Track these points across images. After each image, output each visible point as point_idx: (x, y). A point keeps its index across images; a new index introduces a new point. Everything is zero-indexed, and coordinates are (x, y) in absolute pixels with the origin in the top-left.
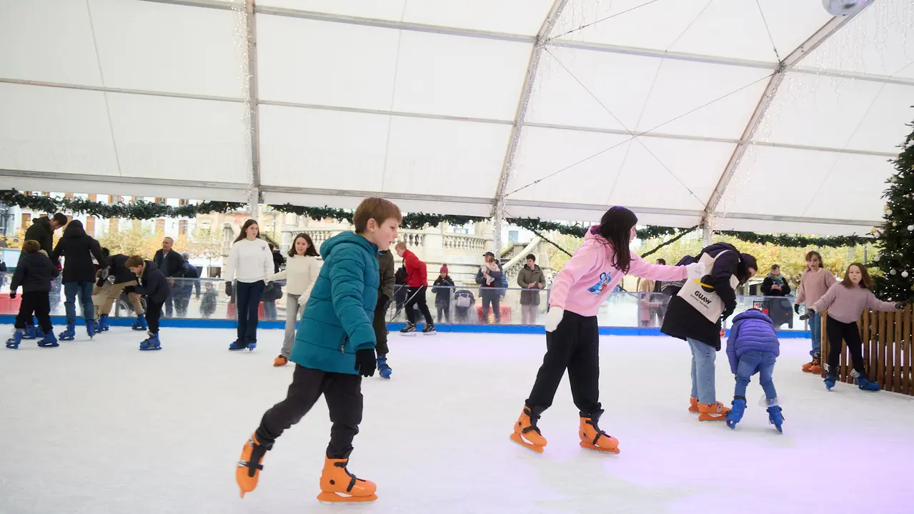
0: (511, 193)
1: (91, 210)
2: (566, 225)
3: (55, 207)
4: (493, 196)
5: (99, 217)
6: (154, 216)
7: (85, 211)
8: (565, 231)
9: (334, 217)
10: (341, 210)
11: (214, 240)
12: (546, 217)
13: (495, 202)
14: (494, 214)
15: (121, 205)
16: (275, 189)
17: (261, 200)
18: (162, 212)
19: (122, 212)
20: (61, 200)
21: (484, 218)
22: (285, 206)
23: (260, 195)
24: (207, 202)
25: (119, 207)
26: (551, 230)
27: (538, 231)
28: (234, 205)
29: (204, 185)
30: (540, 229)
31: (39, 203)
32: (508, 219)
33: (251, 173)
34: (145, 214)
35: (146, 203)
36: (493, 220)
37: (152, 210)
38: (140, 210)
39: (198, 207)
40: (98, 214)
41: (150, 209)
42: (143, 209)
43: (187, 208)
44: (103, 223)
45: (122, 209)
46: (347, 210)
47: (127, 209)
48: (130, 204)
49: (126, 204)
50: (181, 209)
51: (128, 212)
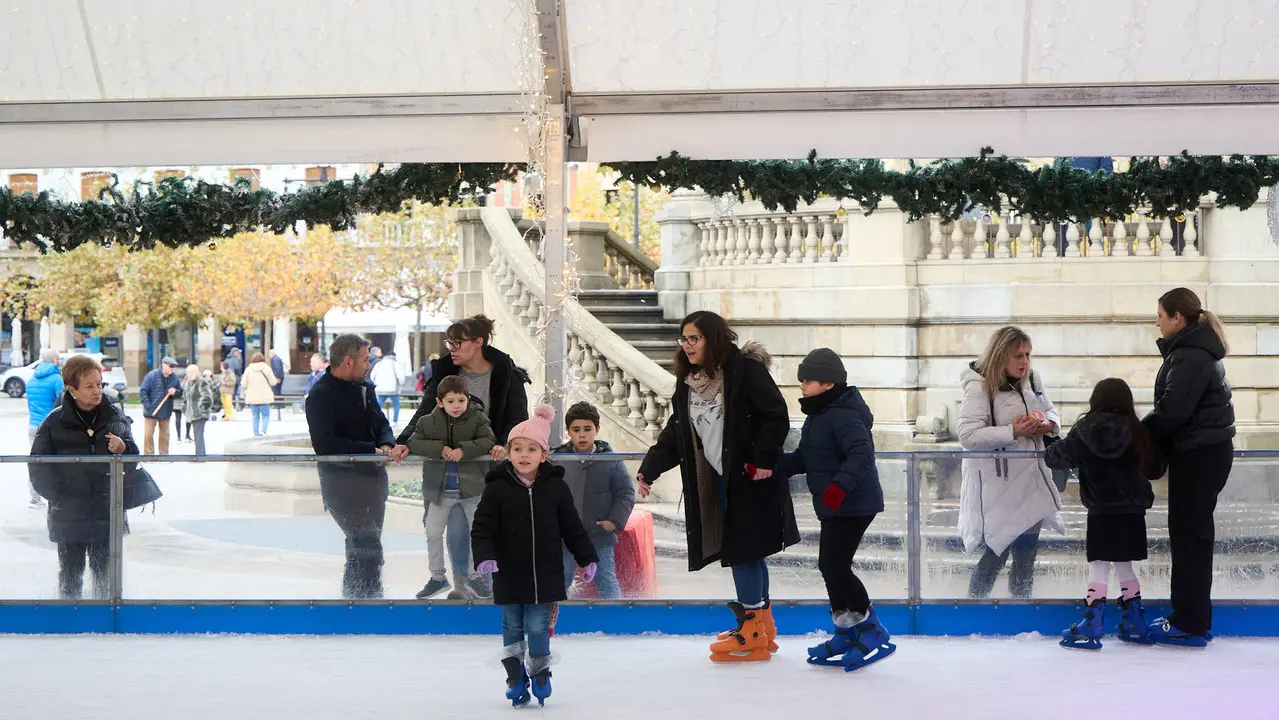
1: (18, 224)
5: (43, 248)
6: (217, 233)
9: (846, 192)
10: (872, 165)
11: (427, 234)
15: (109, 201)
16: (622, 104)
17: (574, 148)
18: (241, 216)
22: (660, 163)
23: (571, 130)
24: (391, 168)
25: (105, 209)
28: (485, 174)
29: (378, 107)
33: (537, 55)
34: (189, 225)
35: (190, 186)
37: (211, 212)
38: (172, 212)
39: (361, 188)
40: (39, 236)
41: (203, 209)
42: (180, 211)
43: (326, 195)
44: (56, 269)
45: (113, 215)
46: (893, 165)
47: (129, 213)
48: (138, 195)
49: (127, 197)
50: (304, 201)
51: (134, 226)
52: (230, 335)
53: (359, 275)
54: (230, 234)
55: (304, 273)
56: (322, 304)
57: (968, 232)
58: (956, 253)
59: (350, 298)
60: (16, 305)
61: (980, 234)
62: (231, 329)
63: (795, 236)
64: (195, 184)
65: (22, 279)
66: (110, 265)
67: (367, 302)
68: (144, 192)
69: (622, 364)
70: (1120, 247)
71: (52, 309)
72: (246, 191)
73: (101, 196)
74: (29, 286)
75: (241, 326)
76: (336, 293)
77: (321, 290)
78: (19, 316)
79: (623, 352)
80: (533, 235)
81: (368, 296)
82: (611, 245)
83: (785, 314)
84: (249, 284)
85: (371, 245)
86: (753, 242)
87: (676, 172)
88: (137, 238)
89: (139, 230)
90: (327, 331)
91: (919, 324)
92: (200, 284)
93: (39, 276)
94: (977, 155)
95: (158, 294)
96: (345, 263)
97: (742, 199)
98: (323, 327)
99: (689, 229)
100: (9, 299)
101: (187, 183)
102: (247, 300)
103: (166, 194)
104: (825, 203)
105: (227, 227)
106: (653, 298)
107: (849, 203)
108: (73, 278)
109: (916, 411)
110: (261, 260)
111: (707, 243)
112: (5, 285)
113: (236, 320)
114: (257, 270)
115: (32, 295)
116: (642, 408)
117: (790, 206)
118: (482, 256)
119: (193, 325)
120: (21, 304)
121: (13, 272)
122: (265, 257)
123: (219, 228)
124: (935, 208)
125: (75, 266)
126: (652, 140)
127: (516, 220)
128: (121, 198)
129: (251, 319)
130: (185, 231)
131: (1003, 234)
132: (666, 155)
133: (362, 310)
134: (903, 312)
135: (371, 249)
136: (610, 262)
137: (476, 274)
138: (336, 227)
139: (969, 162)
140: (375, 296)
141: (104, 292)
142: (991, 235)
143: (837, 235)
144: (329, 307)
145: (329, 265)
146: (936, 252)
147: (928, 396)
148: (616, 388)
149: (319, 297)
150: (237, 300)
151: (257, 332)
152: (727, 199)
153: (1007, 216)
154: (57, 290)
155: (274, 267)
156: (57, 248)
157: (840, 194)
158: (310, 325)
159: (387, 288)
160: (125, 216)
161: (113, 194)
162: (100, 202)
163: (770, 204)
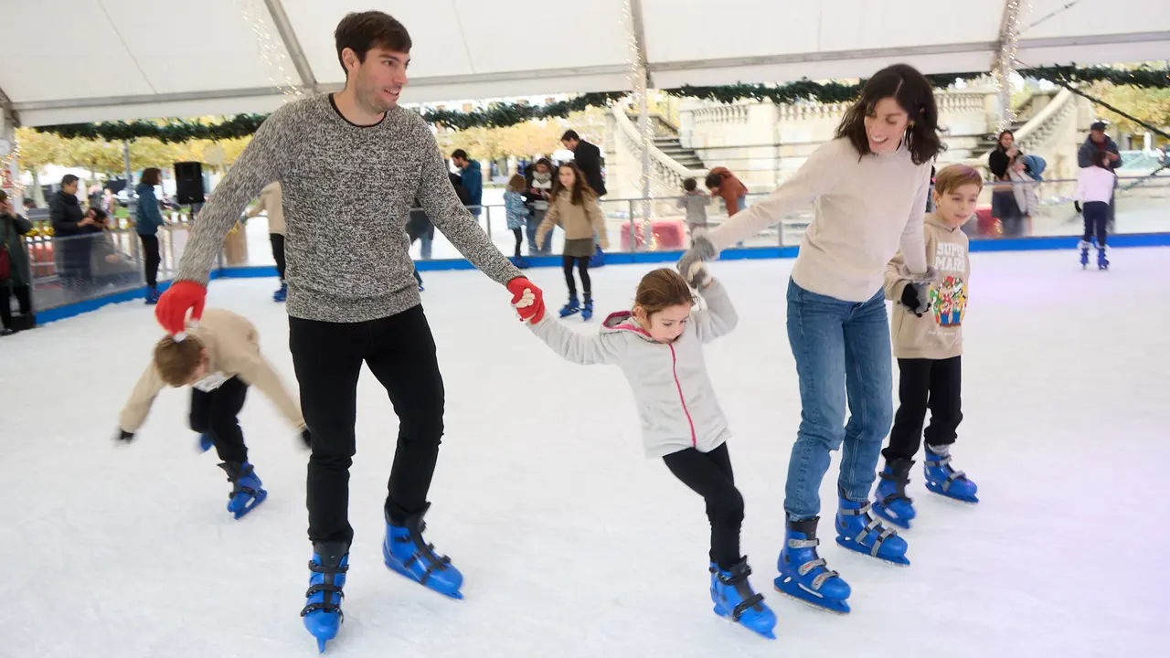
0: (1025, 28)
1: (446, 122)
2: (1122, 70)
4: (994, 37)
5: (454, 129)
6: (518, 121)
7: (438, 124)
8: (1120, 79)
9: (751, 96)
10: (762, 86)
11: (591, 120)
12: (1085, 59)
13: (997, 46)
14: (997, 65)
15: (479, 112)
16: (667, 67)
17: (650, 84)
18: (528, 114)
19: (481, 121)
21: (979, 74)
22: (683, 88)
23: (648, 77)
24: (582, 94)
25: (477, 115)
26: (1096, 81)
27: (1073, 85)
28: (616, 96)
29: (576, 72)
30: (1076, 81)
32: (1020, 72)
33: (634, 49)
34: (508, 119)
35: (508, 105)
36: (995, 74)
37: (516, 114)
38: (502, 115)
39: (571, 103)
40: (454, 126)
42: (505, 114)
46: (769, 85)
47: (486, 116)
50: (550, 108)
55: (546, 137)
57: (795, 110)
58: (791, 118)
61: (800, 111)
62: (521, 159)
63: (736, 113)
64: (510, 104)
68: (492, 108)
69: (668, 165)
70: (826, 115)
72: (528, 105)
79: (669, 161)
80: (634, 119)
82: (661, 121)
83: (728, 144)
86: (719, 117)
87: (689, 91)
91: (777, 145)
92: (509, 142)
94: (801, 80)
95: (493, 148)
97: (713, 100)
99: (690, 114)
104: (744, 101)
105: (522, 119)
106: (677, 141)
107: (753, 100)
109: (777, 177)
111: (698, 118)
116: (675, 181)
117: (730, 102)
118: (614, 127)
119: (506, 158)
124: (785, 101)
126: (679, 80)
127: (626, 113)
131: (808, 110)
132: (684, 85)
134: (772, 141)
136: (661, 127)
137: (612, 135)
138: (563, 117)
139: (798, 83)
141: (472, 147)
142: (804, 110)
143: (746, 113)
146: (784, 118)
147: (781, 172)
148: (666, 174)
152: (707, 101)
153: (813, 102)
157: (749, 96)
163: (723, 102)
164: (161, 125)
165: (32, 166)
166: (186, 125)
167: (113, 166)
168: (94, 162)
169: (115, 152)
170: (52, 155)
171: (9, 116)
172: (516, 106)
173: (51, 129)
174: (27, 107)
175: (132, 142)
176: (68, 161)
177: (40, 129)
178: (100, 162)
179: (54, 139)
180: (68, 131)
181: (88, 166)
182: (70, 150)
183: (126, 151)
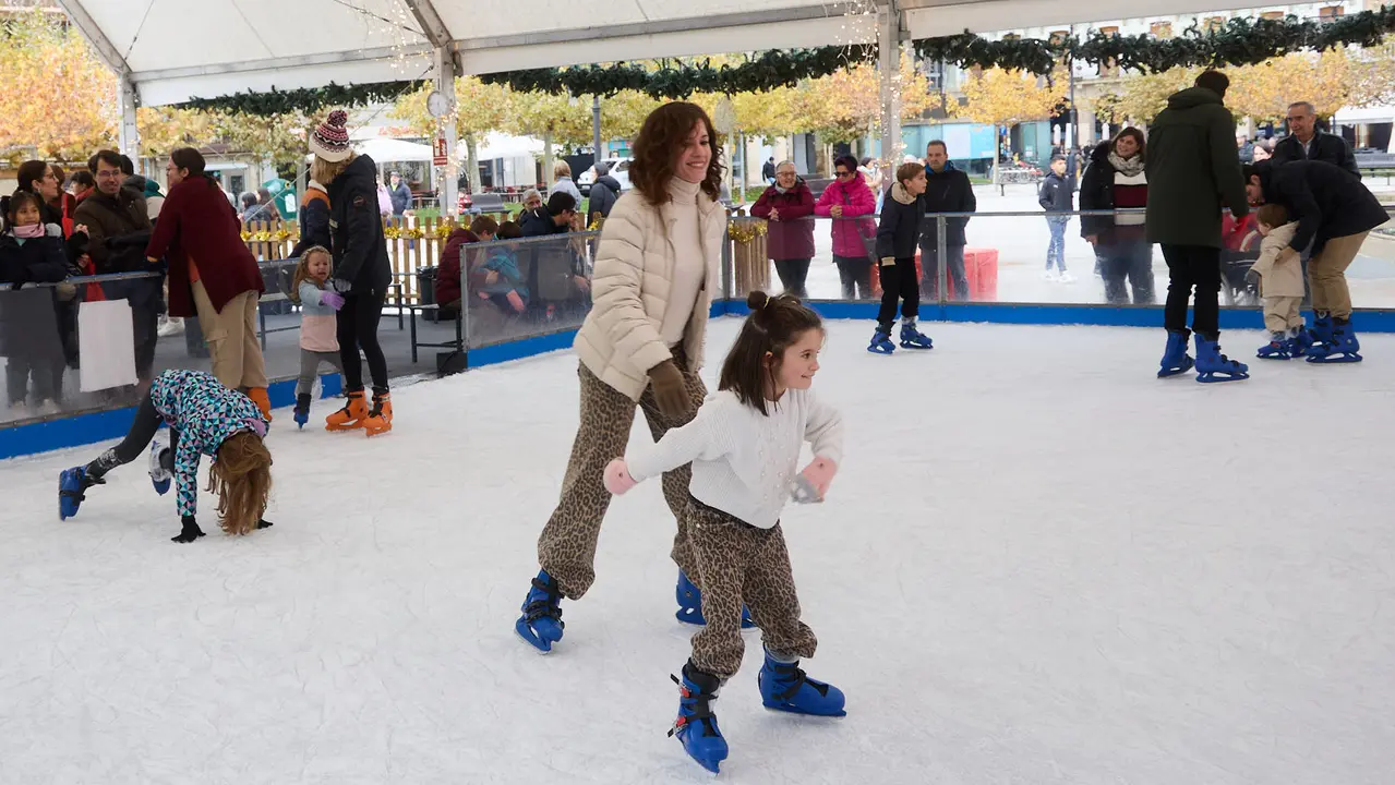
1: (1125, 57)
3: (1050, 59)
6: (1272, 54)
7: (1112, 62)
15: (1191, 36)
18: (1291, 41)
19: (1194, 52)
20: (1060, 42)
25: (1188, 42)
31: (1018, 54)
34: (1251, 50)
35: (1252, 22)
37: (1267, 40)
38: (1238, 42)
39: (1387, 14)
40: (1141, 64)
41: (1261, 38)
42: (1244, 40)
43: (1358, 22)
44: (1133, 89)
45: (1193, 46)
47: (1206, 44)
48: (1213, 31)
49: (1204, 34)
50: (1340, 28)
51: (1210, 53)
52: (1262, 129)
53: (1363, 82)
54: (1283, 54)
55: (1320, 82)
56: (1335, 104)
59: (1356, 99)
60: (1107, 114)
64: (1255, 21)
65: (1109, 97)
66: (1173, 84)
67: (1370, 101)
68: (1217, 29)
71: (1131, 116)
72: (1295, 23)
73: (1185, 34)
74: (1115, 101)
75: (1271, 122)
76: (1345, 96)
77: (1334, 94)
78: (1109, 121)
81: (1370, 97)
84: (1278, 93)
85: (1374, 60)
88: (1212, 61)
89: (1214, 55)
90: (1337, 123)
92: (1240, 94)
93: (1120, 96)
96: (1353, 74)
98: (1334, 121)
100: (1101, 110)
101: (1248, 21)
102: (1276, 103)
103: (1233, 30)
105: (1280, 49)
108: (1146, 95)
110: (1287, 75)
112: (1098, 101)
113: (1267, 118)
114: (1283, 83)
115: (1117, 108)
120: (1109, 113)
121: (1103, 94)
122: (1290, 72)
123: (1274, 50)
125: (1148, 86)
128: (1200, 35)
129: (1278, 117)
130: (1248, 55)
133: (1365, 107)
135: (1374, 63)
140: (1377, 97)
144: (1340, 105)
145: (1340, 76)
149: (1333, 99)
150: (1268, 104)
151: (1282, 126)
154: (1135, 104)
155: (1296, 79)
156: (1154, 71)
158: (1324, 119)
159: (1386, 90)
160: (1203, 46)
161: (1194, 32)
162: (1183, 37)
164: (651, 70)
165: (469, 133)
166: (687, 70)
167: (577, 133)
168: (550, 128)
169: (581, 111)
170: (496, 115)
171: (449, 59)
172: (1269, 24)
173: (500, 77)
174: (473, 45)
175: (607, 97)
176: (516, 125)
177: (487, 79)
178: (558, 127)
179: (501, 93)
180: (524, 80)
181: (542, 133)
182: (520, 110)
183: (597, 110)
